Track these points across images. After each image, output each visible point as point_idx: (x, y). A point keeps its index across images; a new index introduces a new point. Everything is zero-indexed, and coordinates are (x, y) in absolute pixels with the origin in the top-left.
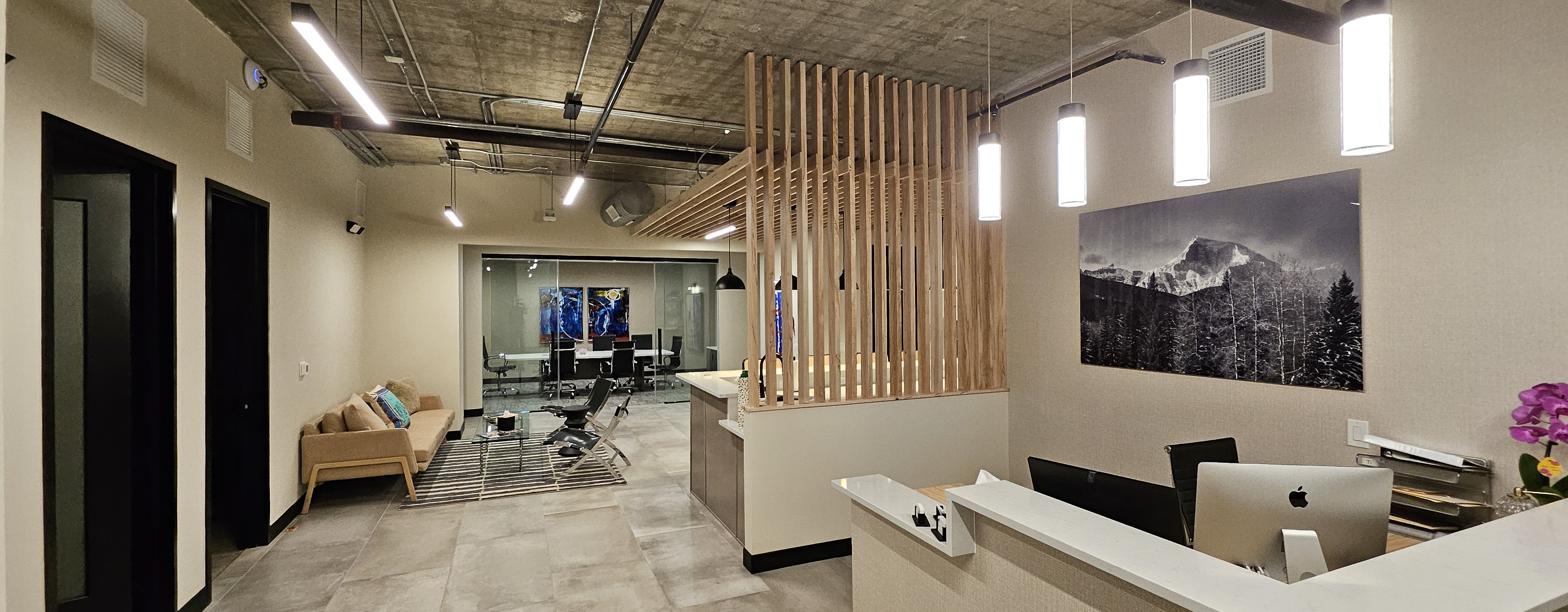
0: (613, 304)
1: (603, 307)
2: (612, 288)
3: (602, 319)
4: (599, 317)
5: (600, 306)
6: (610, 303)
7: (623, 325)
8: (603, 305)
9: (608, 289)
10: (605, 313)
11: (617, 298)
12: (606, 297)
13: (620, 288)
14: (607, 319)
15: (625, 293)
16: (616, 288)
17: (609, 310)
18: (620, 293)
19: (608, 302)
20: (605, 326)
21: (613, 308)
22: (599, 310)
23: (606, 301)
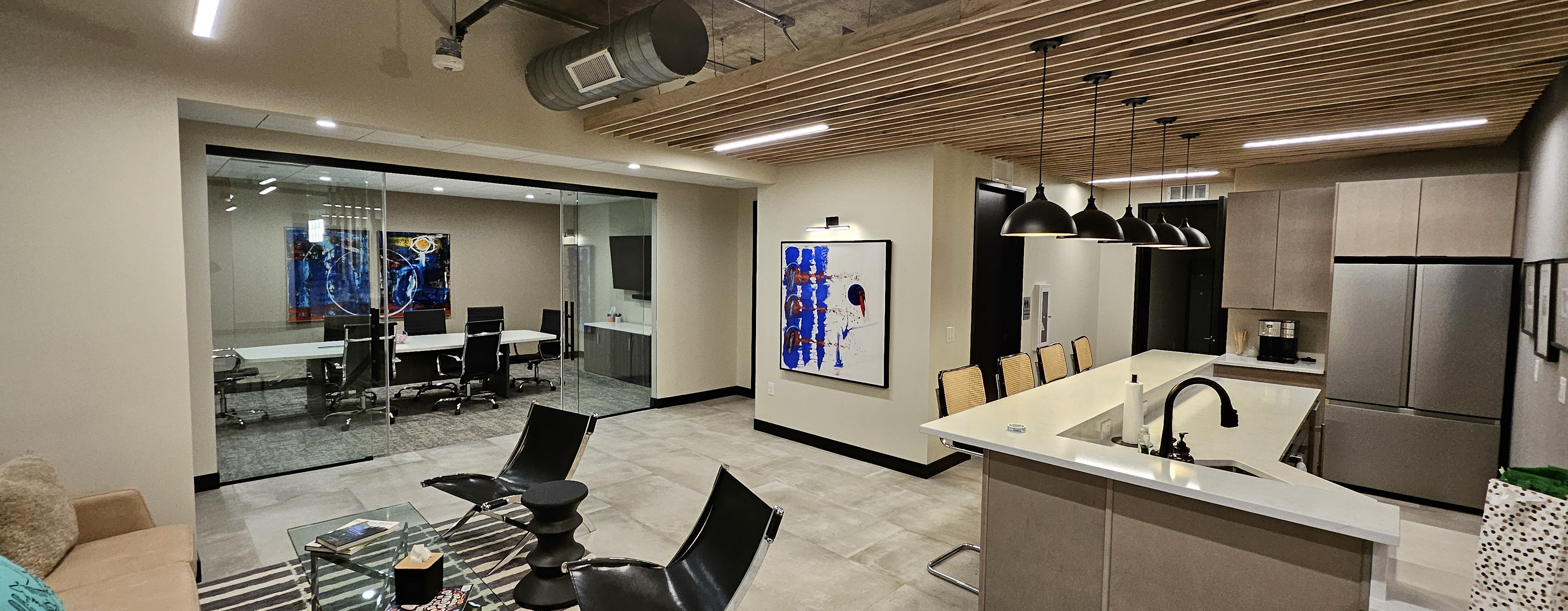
0: (422, 259)
1: (406, 264)
2: (421, 234)
3: (405, 282)
4: (398, 280)
5: (400, 262)
6: (417, 256)
7: (440, 292)
8: (406, 260)
9: (413, 235)
10: (410, 272)
11: (429, 250)
12: (411, 247)
13: (434, 234)
14: (413, 282)
15: (444, 242)
16: (428, 235)
17: (416, 268)
18: (436, 242)
19: (414, 256)
20: (409, 293)
21: (424, 265)
22: (399, 268)
23: (412, 255)
